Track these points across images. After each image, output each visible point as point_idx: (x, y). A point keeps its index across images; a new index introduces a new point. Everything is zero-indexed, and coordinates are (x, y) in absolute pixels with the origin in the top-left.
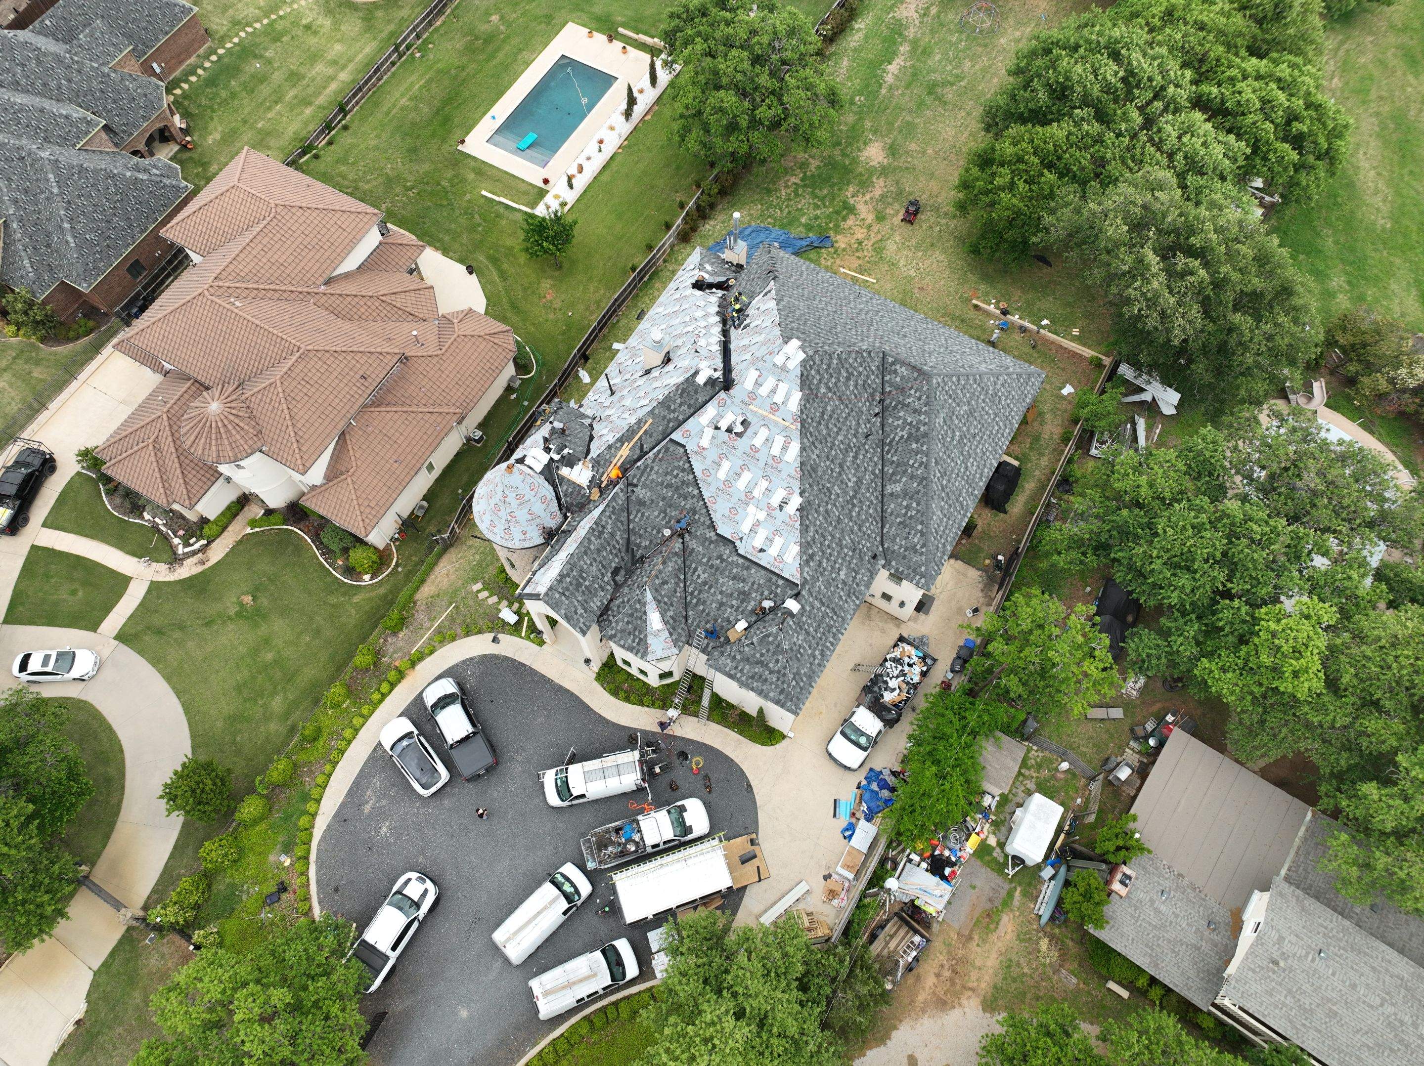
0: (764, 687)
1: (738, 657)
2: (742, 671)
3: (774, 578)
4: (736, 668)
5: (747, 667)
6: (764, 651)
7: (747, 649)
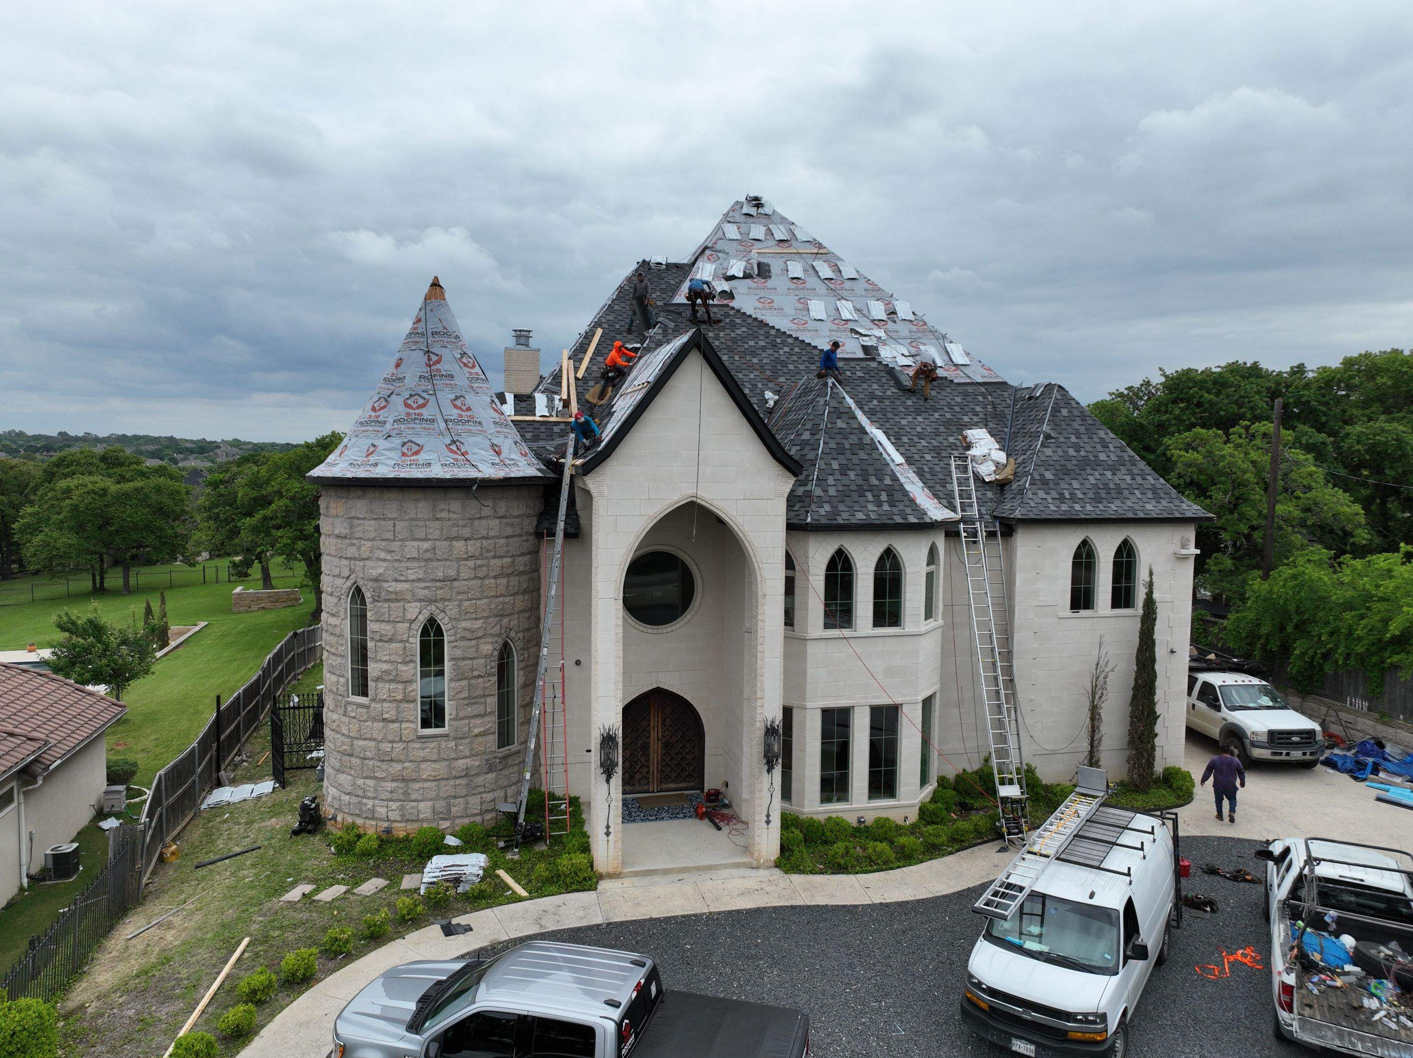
0: (1129, 503)
1: (1049, 475)
2: (1072, 494)
3: (970, 389)
4: (1062, 498)
5: (1075, 484)
6: (1073, 439)
7: (1048, 452)
